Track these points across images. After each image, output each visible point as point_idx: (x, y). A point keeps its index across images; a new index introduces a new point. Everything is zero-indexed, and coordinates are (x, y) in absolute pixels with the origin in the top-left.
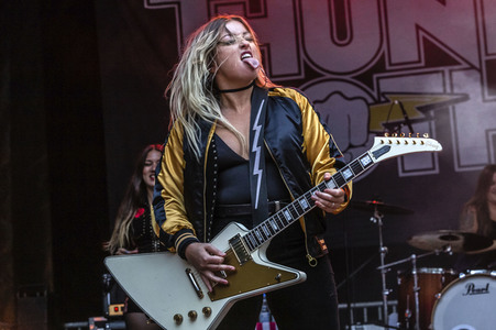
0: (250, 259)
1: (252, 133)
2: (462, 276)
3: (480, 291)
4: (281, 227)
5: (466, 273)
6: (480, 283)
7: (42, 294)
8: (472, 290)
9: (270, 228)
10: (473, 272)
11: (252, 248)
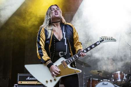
0: (67, 67)
1: (63, 34)
2: (102, 81)
3: (105, 85)
4: (76, 59)
5: (102, 80)
6: (106, 83)
7: (8, 79)
8: (103, 84)
9: (73, 59)
10: (104, 80)
11: (68, 64)
